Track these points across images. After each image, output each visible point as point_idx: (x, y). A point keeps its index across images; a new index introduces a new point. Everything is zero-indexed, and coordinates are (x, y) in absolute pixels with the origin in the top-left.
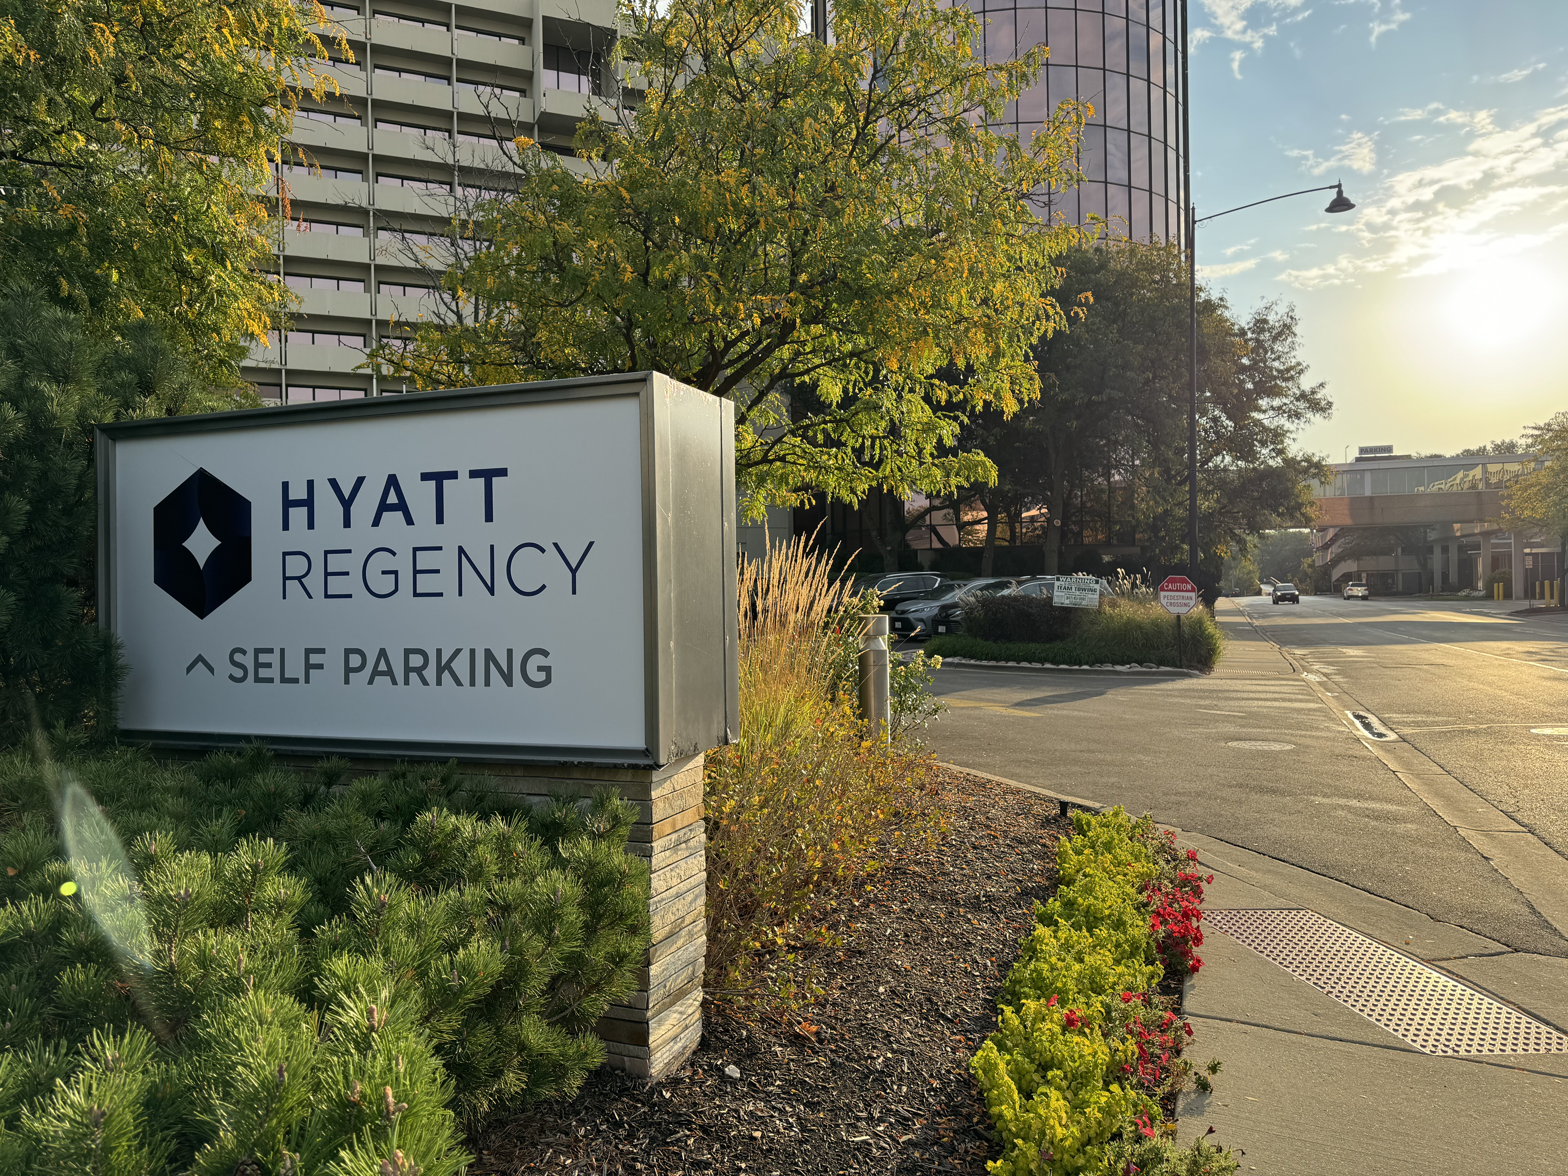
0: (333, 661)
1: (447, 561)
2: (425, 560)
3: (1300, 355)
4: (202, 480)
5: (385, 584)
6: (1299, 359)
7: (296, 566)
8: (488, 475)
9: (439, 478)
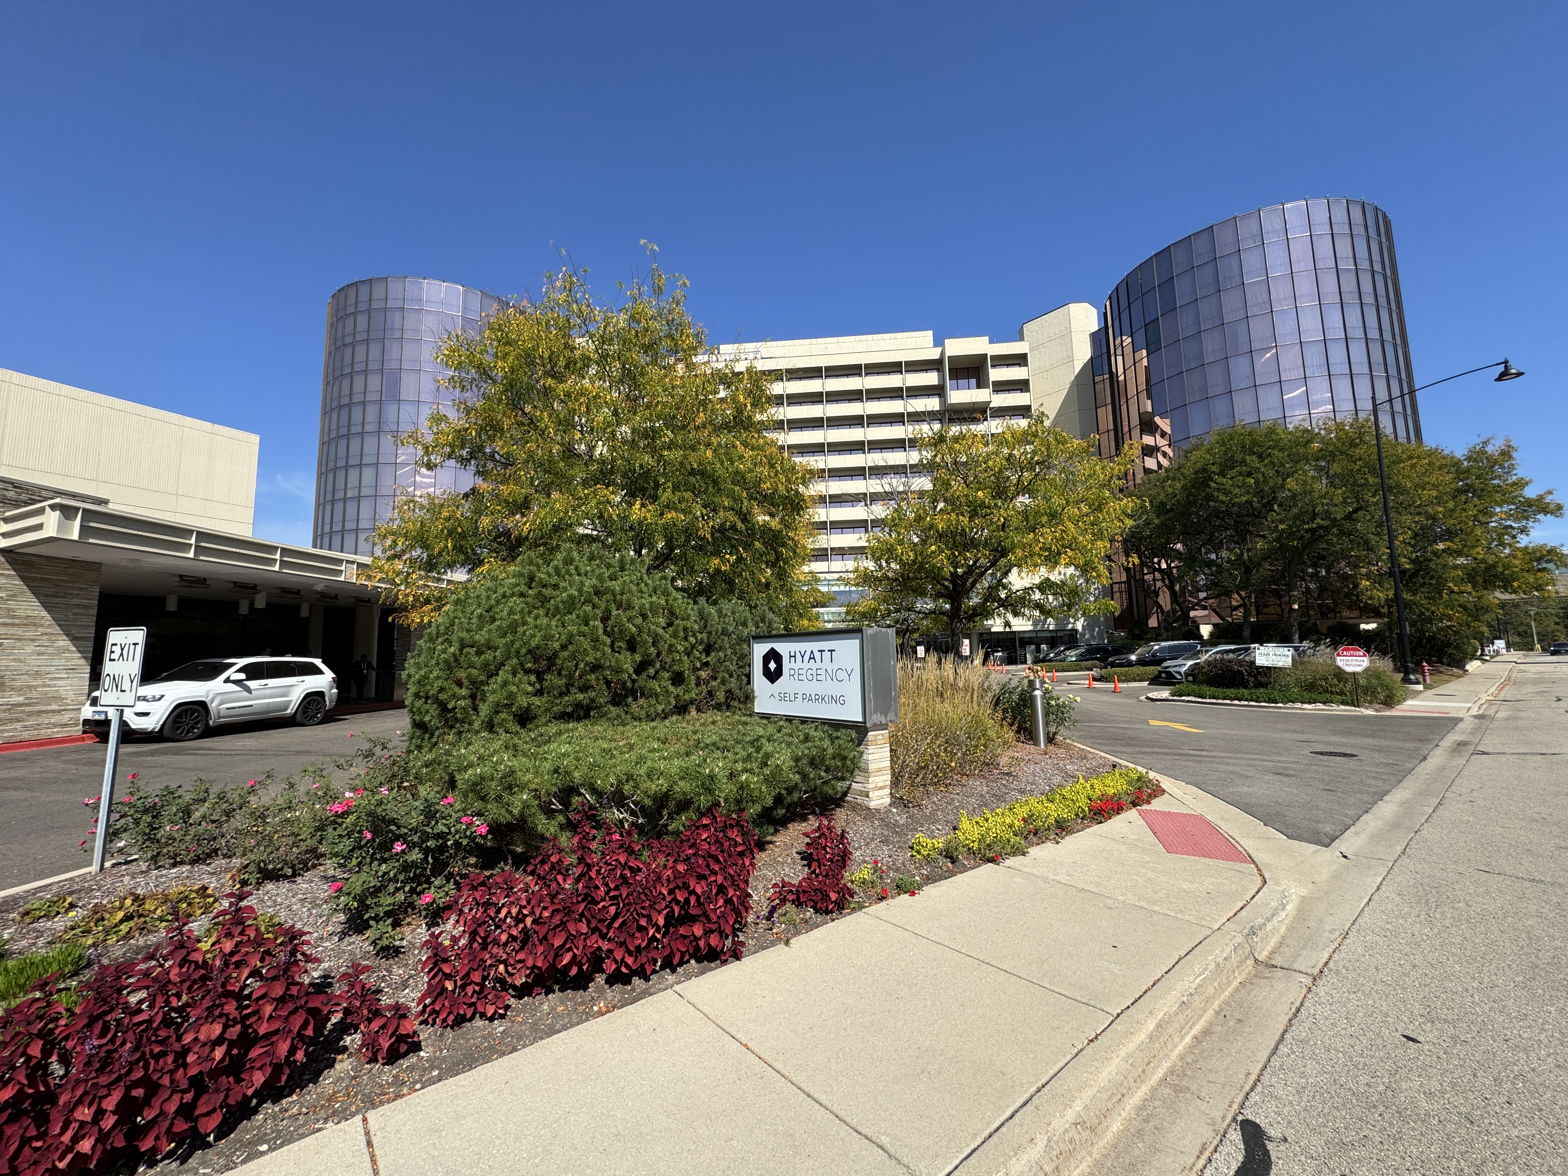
0: (800, 696)
1: (822, 672)
2: (819, 672)
3: (1520, 472)
4: (773, 650)
5: (810, 678)
6: (1520, 476)
7: (792, 672)
8: (831, 651)
9: (821, 651)
